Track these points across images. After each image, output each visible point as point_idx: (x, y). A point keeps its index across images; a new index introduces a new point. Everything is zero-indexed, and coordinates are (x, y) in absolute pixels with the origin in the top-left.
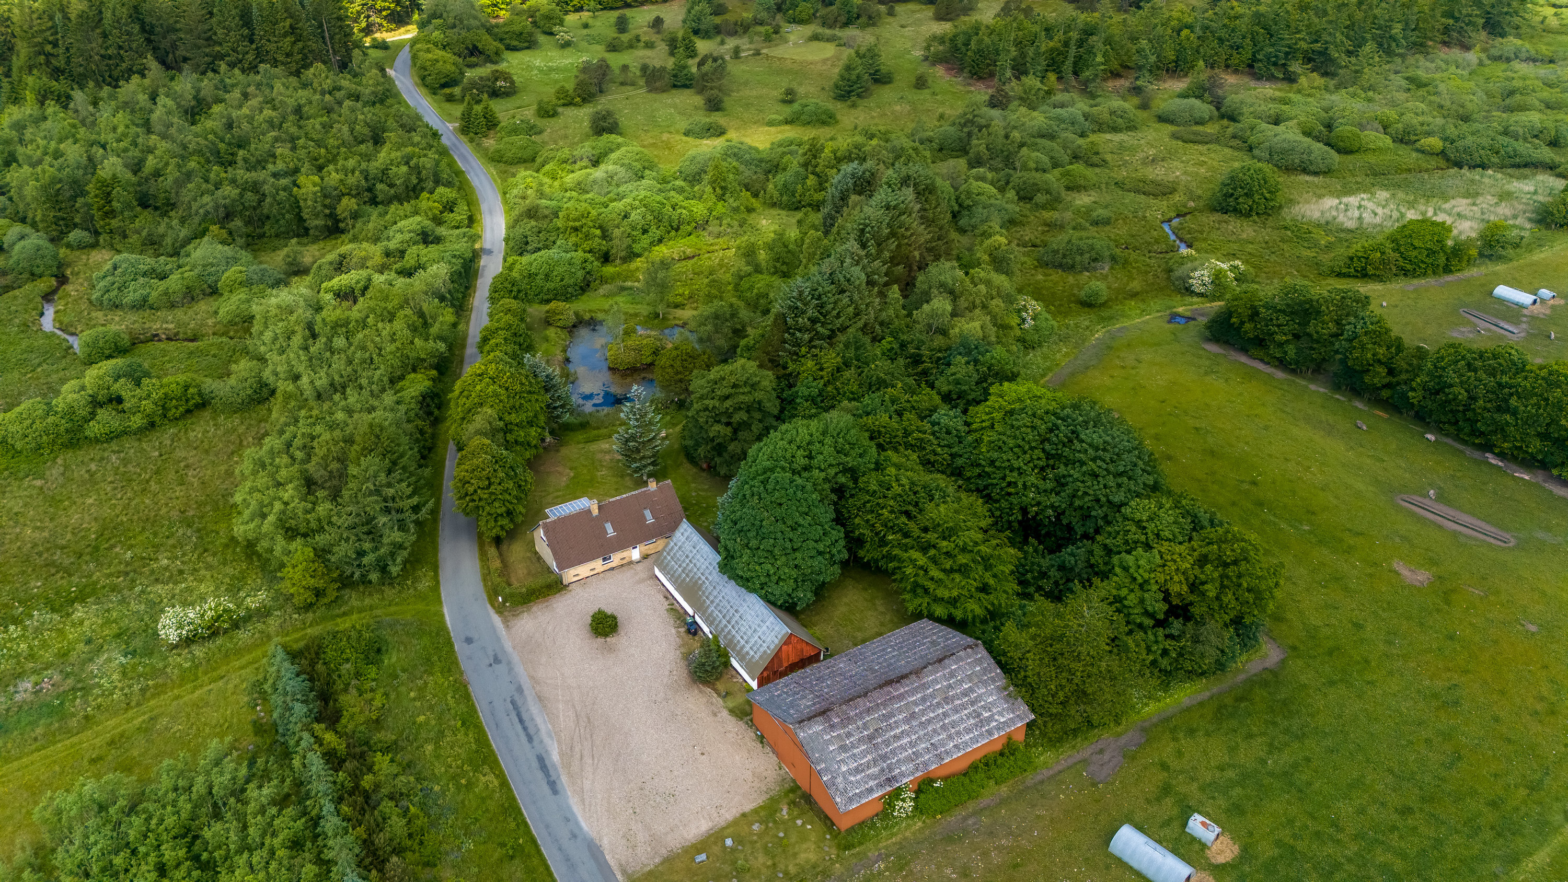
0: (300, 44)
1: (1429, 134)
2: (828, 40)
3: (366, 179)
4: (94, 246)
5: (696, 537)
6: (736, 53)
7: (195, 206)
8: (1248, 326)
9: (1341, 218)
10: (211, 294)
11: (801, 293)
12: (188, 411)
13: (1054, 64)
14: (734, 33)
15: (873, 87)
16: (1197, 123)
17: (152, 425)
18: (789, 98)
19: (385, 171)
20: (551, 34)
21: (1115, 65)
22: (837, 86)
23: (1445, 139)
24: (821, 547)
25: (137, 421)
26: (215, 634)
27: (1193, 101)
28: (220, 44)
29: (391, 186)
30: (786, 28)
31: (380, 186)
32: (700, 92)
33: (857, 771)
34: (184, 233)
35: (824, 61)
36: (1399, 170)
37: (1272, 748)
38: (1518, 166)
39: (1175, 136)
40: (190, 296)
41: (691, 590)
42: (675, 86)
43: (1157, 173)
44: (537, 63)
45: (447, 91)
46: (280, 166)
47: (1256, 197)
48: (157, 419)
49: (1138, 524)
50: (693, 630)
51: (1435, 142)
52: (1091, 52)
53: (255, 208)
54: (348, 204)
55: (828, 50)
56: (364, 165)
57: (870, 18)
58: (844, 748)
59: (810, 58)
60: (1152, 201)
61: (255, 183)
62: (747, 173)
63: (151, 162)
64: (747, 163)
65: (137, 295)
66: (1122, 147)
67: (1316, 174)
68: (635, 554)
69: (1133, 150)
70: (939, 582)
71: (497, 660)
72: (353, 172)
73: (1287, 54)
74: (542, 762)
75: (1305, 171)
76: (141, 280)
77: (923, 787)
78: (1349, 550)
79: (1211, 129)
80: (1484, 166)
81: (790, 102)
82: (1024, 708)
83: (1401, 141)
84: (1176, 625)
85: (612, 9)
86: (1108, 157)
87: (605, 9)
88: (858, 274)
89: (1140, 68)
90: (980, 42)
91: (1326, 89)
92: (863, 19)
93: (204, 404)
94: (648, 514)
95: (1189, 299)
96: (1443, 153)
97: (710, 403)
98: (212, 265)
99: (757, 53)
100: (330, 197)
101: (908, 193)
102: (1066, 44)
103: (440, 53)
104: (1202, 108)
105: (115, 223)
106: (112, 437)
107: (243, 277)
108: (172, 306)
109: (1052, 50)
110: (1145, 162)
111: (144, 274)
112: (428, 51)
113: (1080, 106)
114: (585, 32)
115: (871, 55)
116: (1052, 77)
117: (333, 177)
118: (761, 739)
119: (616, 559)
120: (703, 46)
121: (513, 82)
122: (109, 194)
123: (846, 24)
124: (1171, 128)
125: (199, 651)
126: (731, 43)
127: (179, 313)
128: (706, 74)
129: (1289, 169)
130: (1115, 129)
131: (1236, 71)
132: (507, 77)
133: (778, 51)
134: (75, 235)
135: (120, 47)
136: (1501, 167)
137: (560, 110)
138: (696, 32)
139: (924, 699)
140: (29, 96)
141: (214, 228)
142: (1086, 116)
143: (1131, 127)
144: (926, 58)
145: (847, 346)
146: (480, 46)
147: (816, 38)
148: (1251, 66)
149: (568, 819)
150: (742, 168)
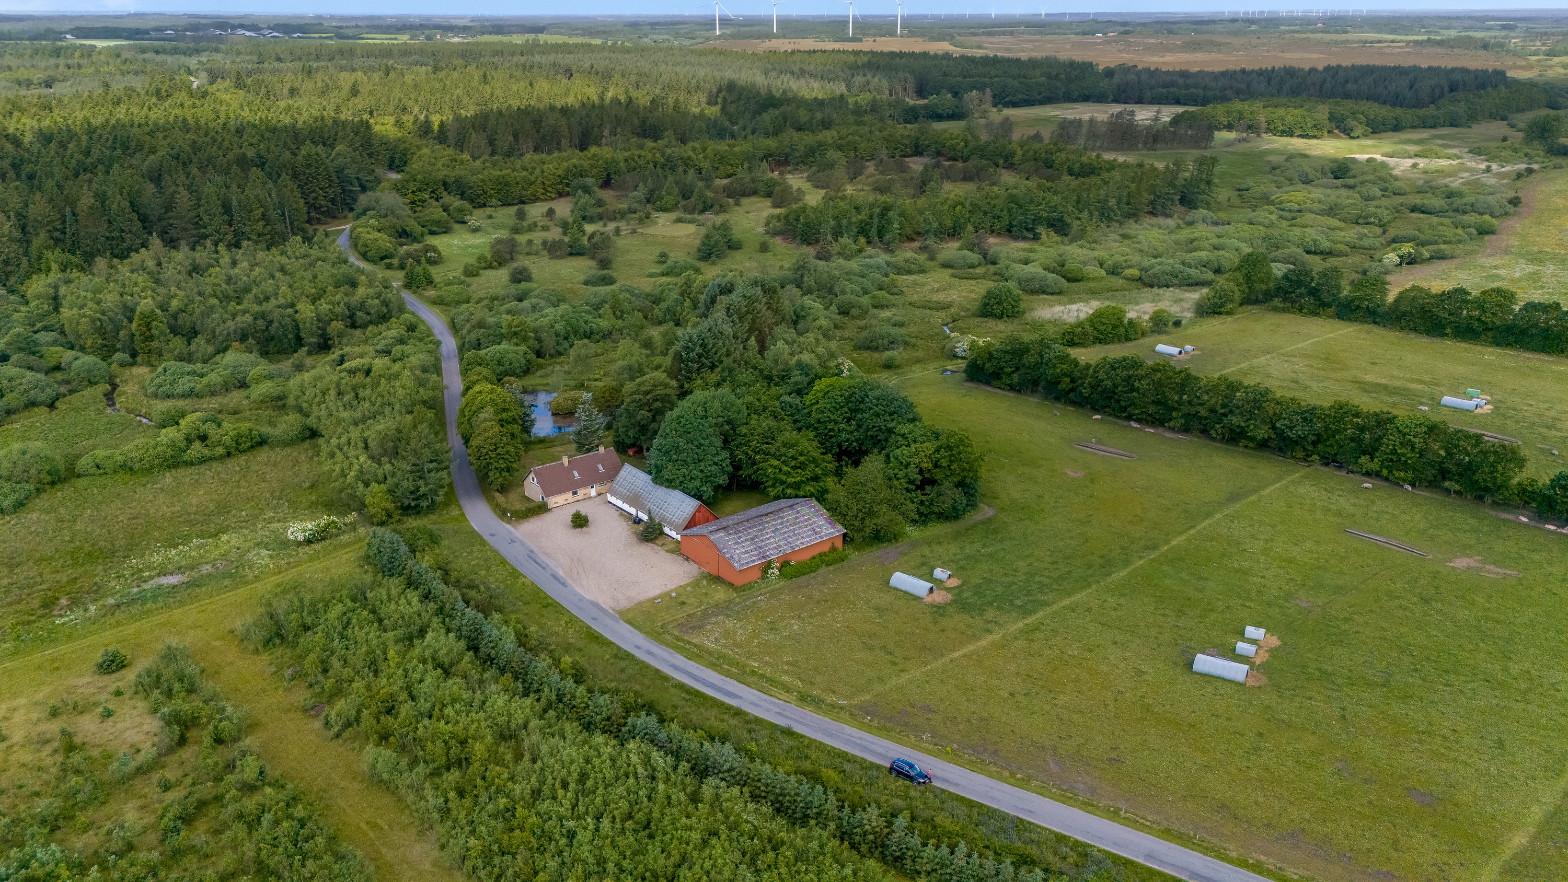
0: (269, 228)
1: (1130, 267)
2: (689, 222)
3: (348, 308)
4: (133, 364)
5: (635, 471)
6: (617, 231)
7: (218, 331)
8: (987, 365)
9: (1065, 317)
10: (240, 387)
11: (691, 338)
12: (252, 447)
13: (863, 230)
14: (614, 219)
15: (728, 251)
16: (970, 267)
17: (229, 454)
18: (663, 258)
19: (363, 303)
20: (464, 223)
21: (909, 231)
22: (699, 250)
23: (1141, 270)
24: (716, 460)
25: (220, 450)
26: (323, 539)
27: (966, 252)
28: (205, 227)
29: (368, 314)
30: (655, 215)
31: (359, 314)
32: (593, 258)
33: (746, 552)
34: (210, 349)
35: (688, 236)
36: (1110, 290)
37: (984, 546)
38: (1188, 285)
39: (953, 276)
40: (226, 387)
41: (634, 500)
42: (571, 254)
43: (941, 297)
44: (456, 242)
45: (387, 261)
46: (282, 301)
47: (1005, 304)
48: (232, 451)
49: (903, 436)
50: (637, 521)
51: (1135, 272)
52: (889, 222)
53: (263, 331)
54: (337, 326)
55: (691, 228)
56: (346, 299)
57: (721, 206)
58: (737, 543)
59: (676, 234)
60: (934, 312)
61: (263, 313)
62: (638, 303)
63: (175, 304)
64: (637, 296)
65: (186, 387)
66: (915, 284)
67: (1052, 294)
68: (593, 492)
69: (923, 285)
70: (788, 474)
71: (513, 541)
72: (338, 304)
73: (1034, 220)
74: (555, 577)
75: (1044, 292)
76: (188, 377)
77: (785, 564)
78: (1040, 466)
79: (979, 271)
80: (1168, 286)
81: (664, 262)
82: (840, 527)
83: (1113, 273)
84: (928, 488)
85: (510, 205)
86: (905, 289)
87: (503, 205)
88: (728, 329)
89: (927, 232)
90: (807, 217)
91: (1062, 243)
92: (716, 207)
93: (262, 442)
94: (600, 467)
95: (955, 361)
96: (1140, 279)
97: (637, 397)
98: (241, 366)
99: (634, 232)
100: (323, 322)
101: (759, 290)
102: (871, 217)
103: (377, 235)
104: (974, 257)
105: (155, 344)
106: (203, 461)
107: (266, 373)
108: (213, 394)
109: (861, 221)
110: (933, 291)
111: (189, 374)
112: (368, 233)
113: (882, 258)
114: (490, 221)
115: (725, 228)
116: (862, 240)
117: (324, 307)
118: (687, 559)
119: (581, 493)
120: (589, 228)
121: (439, 254)
122: (149, 323)
123: (702, 212)
124: (950, 271)
125: (317, 546)
126: (611, 226)
127: (219, 399)
128: (596, 244)
129: (1033, 292)
130: (910, 272)
131: (999, 234)
132: (434, 249)
133: (651, 230)
134: (118, 356)
135: (122, 231)
136: (1180, 286)
137: (481, 272)
138: (584, 218)
139: (782, 523)
140: (54, 267)
141: (236, 344)
142: (888, 264)
143: (922, 271)
144: (767, 233)
145: (723, 370)
146: (408, 229)
147: (679, 220)
148: (1009, 231)
149: (576, 594)
150: (633, 299)
